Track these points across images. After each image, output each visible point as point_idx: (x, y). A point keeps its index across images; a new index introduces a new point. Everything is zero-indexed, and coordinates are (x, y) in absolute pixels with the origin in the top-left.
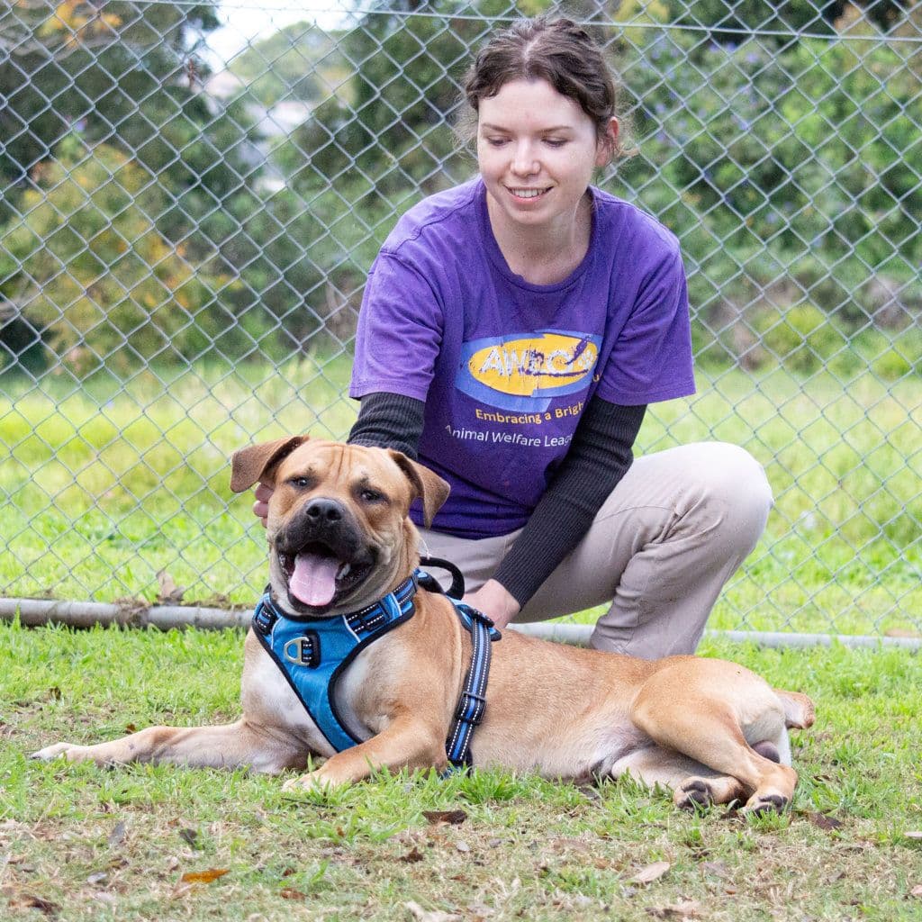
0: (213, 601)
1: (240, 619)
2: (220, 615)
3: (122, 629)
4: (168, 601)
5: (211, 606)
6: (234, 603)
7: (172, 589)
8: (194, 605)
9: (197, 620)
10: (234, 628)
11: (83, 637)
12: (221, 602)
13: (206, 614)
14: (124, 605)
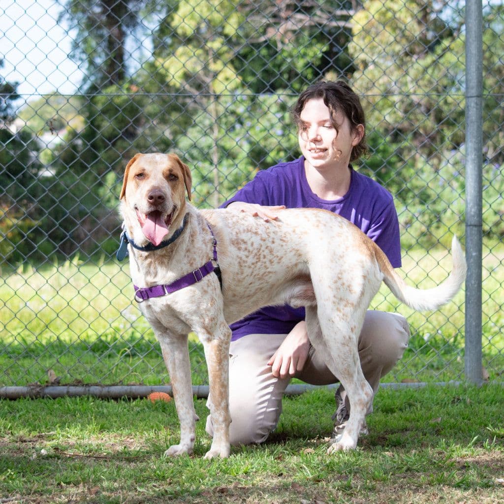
0: (75, 383)
1: (89, 390)
2: (79, 389)
3: (32, 399)
4: (53, 384)
5: (74, 385)
6: (86, 383)
7: (55, 378)
8: (66, 385)
9: (68, 392)
10: (87, 396)
11: (15, 404)
12: (79, 383)
13: (73, 389)
14: (32, 387)
